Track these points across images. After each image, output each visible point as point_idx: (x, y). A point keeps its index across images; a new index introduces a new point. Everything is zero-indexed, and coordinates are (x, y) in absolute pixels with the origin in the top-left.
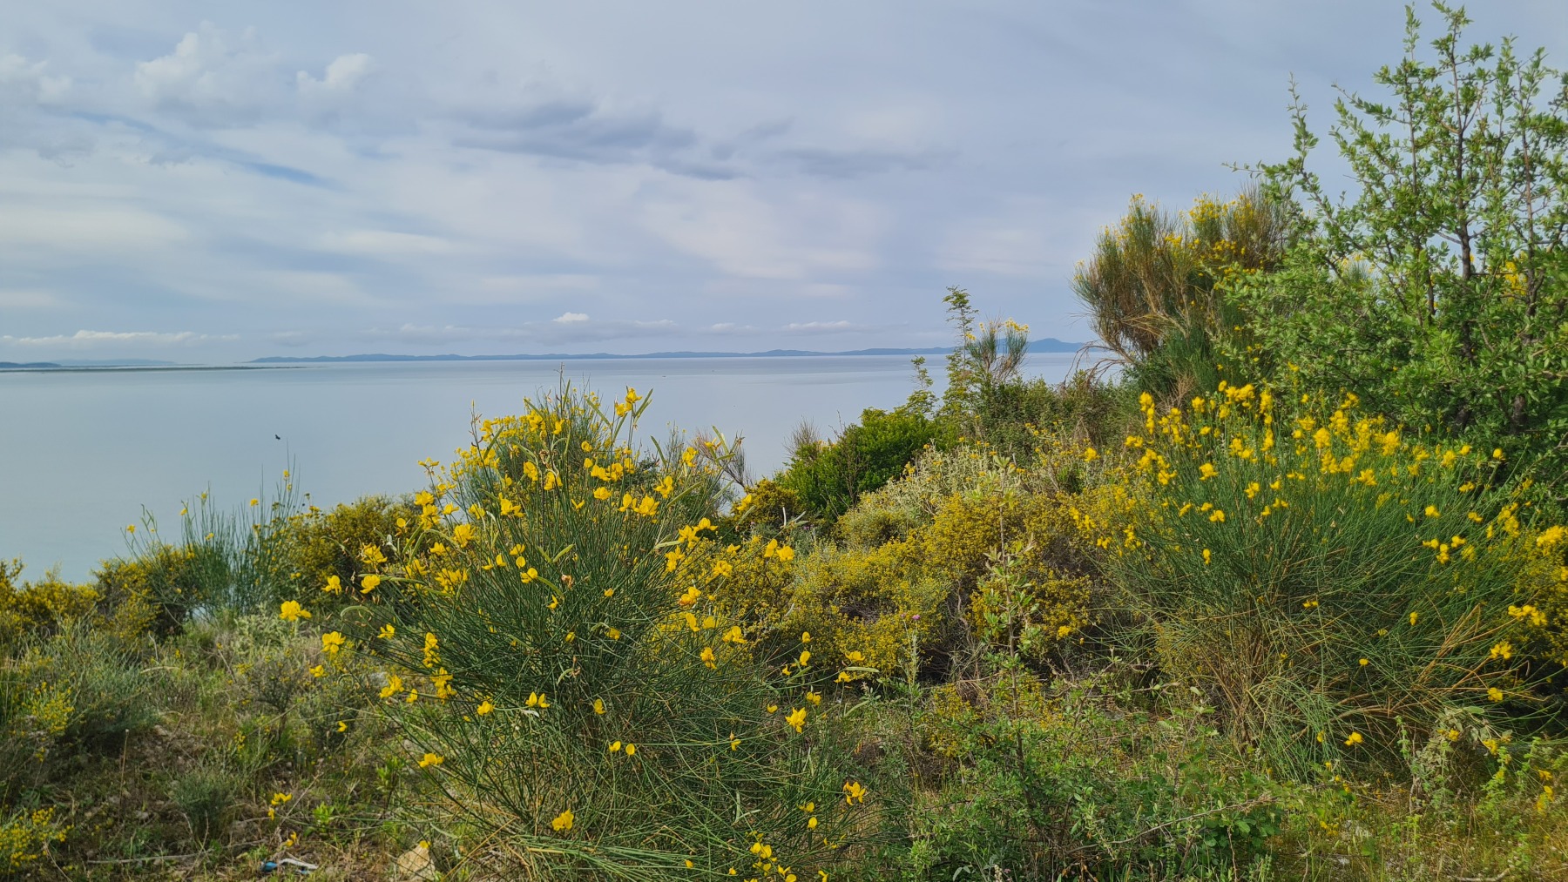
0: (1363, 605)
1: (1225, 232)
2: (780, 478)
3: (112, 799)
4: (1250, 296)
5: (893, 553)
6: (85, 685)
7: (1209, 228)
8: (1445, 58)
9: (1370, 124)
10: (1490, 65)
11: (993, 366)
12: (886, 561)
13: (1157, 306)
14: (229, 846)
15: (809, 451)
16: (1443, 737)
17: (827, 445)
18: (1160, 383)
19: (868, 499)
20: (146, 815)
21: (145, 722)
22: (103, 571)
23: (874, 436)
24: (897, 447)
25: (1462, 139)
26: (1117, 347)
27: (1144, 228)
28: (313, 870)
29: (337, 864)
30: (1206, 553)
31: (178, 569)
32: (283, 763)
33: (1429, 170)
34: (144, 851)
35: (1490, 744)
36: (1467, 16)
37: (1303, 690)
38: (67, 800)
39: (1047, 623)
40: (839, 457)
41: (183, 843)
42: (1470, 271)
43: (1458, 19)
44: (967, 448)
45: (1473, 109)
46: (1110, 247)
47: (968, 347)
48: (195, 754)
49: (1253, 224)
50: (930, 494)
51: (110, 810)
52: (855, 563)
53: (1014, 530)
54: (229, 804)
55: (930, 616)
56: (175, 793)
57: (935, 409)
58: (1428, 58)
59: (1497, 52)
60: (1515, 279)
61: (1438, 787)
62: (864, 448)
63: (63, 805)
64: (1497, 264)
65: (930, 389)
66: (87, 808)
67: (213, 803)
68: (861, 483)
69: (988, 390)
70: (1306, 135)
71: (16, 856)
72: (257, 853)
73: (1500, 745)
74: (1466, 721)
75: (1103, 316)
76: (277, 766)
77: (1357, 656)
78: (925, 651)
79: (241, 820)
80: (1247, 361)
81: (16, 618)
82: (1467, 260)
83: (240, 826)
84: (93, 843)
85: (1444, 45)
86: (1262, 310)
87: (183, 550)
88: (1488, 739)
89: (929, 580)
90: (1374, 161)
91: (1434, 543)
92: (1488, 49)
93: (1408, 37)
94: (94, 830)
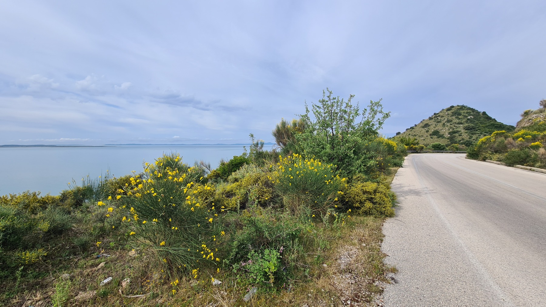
0: (316, 192)
1: (297, 125)
2: (217, 169)
3: (60, 245)
4: (299, 137)
5: (236, 185)
6: (54, 219)
7: (295, 125)
8: (329, 99)
9: (318, 109)
10: (335, 101)
11: (258, 148)
12: (234, 186)
13: (286, 138)
14: (89, 253)
15: (223, 164)
16: (328, 214)
17: (226, 163)
18: (286, 152)
19: (233, 173)
20: (68, 247)
21: (69, 227)
22: (62, 192)
23: (235, 161)
24: (240, 163)
25: (332, 113)
26: (279, 145)
27: (284, 124)
28: (109, 256)
29: (115, 255)
30: (290, 184)
31: (81, 192)
32: (103, 234)
33: (327, 117)
34: (67, 256)
35: (335, 215)
36: (332, 92)
37: (306, 207)
38: (48, 246)
39: (264, 197)
40: (229, 165)
41: (77, 253)
42: (333, 135)
43: (331, 93)
44: (252, 164)
45: (333, 108)
46: (278, 127)
47: (253, 144)
48: (82, 233)
49: (302, 124)
50: (245, 173)
51: (59, 247)
52: (229, 187)
53: (259, 180)
54: (90, 243)
55: (243, 196)
56: (76, 242)
57: (247, 156)
58: (326, 99)
59: (337, 98)
60: (340, 136)
61: (327, 223)
62: (233, 164)
63: (47, 247)
64: (337, 133)
65: (246, 152)
66: (53, 247)
67: (85, 244)
68: (233, 170)
69: (257, 152)
70: (308, 110)
71: (33, 260)
72: (96, 254)
73: (336, 215)
74: (331, 211)
75: (277, 139)
76: (102, 234)
77: (315, 201)
78: (241, 203)
79: (92, 247)
80: (299, 149)
81: (38, 204)
82: (333, 133)
83: (92, 248)
84: (54, 255)
85: (328, 97)
86: (301, 140)
87: (82, 188)
88: (335, 214)
89: (242, 190)
90: (319, 115)
91: (326, 181)
92: (335, 98)
93: (323, 95)
94: (55, 252)
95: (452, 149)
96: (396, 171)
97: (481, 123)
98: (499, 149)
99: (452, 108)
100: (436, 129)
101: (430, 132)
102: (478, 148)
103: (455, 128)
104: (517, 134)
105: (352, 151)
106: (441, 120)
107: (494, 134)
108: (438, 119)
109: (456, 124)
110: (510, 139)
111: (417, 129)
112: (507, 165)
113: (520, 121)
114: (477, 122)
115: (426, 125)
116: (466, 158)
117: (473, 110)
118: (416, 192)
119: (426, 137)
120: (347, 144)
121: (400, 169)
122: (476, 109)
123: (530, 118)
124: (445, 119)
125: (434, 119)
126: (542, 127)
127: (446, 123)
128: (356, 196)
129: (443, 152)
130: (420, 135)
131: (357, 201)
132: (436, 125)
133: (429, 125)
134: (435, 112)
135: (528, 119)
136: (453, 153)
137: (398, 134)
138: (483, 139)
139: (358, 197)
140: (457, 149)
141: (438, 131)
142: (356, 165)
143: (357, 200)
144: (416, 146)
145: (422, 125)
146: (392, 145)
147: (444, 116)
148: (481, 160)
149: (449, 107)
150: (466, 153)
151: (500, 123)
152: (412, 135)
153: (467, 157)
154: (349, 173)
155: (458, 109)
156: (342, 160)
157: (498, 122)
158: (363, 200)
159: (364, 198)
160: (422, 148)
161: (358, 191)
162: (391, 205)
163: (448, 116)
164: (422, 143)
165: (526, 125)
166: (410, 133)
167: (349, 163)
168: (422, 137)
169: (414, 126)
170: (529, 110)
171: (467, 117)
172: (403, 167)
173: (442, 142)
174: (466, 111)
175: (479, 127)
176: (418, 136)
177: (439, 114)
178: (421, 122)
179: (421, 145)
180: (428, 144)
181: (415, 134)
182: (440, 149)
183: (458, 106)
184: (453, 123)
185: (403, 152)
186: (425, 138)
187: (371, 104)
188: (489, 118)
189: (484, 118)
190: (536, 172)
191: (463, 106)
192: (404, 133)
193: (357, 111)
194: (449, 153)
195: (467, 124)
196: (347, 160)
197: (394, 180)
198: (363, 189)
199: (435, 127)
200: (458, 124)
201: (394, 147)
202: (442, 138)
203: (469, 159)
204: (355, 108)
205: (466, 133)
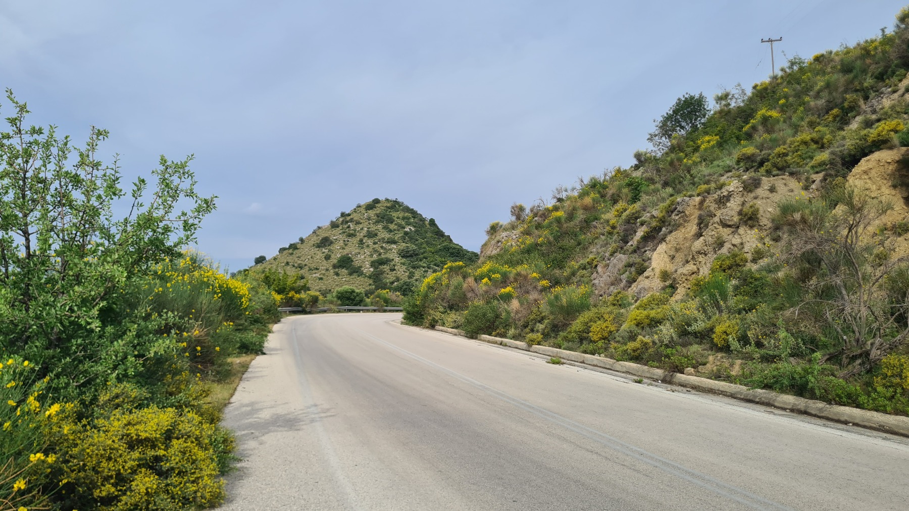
8: (15, 129)
25: (25, 177)
36: (28, 108)
42: (30, 254)
43: (23, 109)
45: (31, 161)
59: (46, 132)
82: (28, 247)
85: (14, 121)
92: (40, 129)
95: (378, 301)
96: (245, 367)
97: (428, 243)
98: (454, 302)
99: (376, 205)
100: (345, 252)
101: (334, 260)
102: (422, 300)
103: (382, 251)
104: (480, 269)
105: (95, 312)
106: (355, 230)
107: (446, 269)
108: (349, 227)
109: (384, 242)
110: (470, 280)
111: (305, 250)
112: (468, 335)
113: (485, 245)
114: (421, 240)
115: (325, 242)
116: (402, 323)
117: (414, 213)
118: (289, 421)
119: (324, 272)
120: (76, 288)
121: (259, 360)
122: (418, 212)
123: (498, 238)
124: (362, 229)
125: (341, 228)
126: (515, 259)
127: (366, 238)
128: (104, 461)
129: (359, 311)
130: (313, 266)
131: (107, 479)
132: (346, 243)
133: (332, 243)
134: (344, 211)
135: (496, 240)
136: (379, 311)
137: (260, 260)
138: (430, 278)
139: (111, 464)
140: (386, 301)
141: (349, 258)
142: (111, 358)
143: (105, 474)
144: (303, 295)
145: (316, 240)
146: (237, 293)
147: (362, 221)
148: (427, 328)
149: (371, 200)
150: (401, 311)
151: (458, 245)
152: (294, 266)
153: (403, 321)
154: (84, 385)
155: (386, 207)
156: (60, 342)
157: (454, 244)
158: (126, 470)
159: (130, 464)
160: (315, 300)
161: (110, 442)
162: (214, 470)
163: (369, 223)
164: (317, 288)
165: (494, 252)
166: (290, 259)
167: (86, 351)
168: (316, 271)
169: (298, 241)
170: (497, 222)
171: (404, 228)
172: (265, 354)
173: (359, 285)
174: (401, 215)
175: (424, 252)
176: (307, 268)
177: (351, 217)
178: (314, 232)
179: (313, 293)
180: (330, 290)
181: (299, 262)
182: (354, 302)
183: (387, 200)
184: (379, 240)
185: (269, 311)
186: (324, 274)
187: (163, 168)
188: (440, 234)
189: (432, 232)
190: (509, 348)
191: (396, 202)
192: (275, 259)
193: (114, 181)
194: (372, 312)
195: (404, 244)
196: (79, 341)
197: (237, 393)
198: (128, 435)
199: (343, 249)
200: (388, 242)
201: (241, 297)
202: (359, 276)
203: (407, 324)
204: (109, 172)
205: (404, 264)
